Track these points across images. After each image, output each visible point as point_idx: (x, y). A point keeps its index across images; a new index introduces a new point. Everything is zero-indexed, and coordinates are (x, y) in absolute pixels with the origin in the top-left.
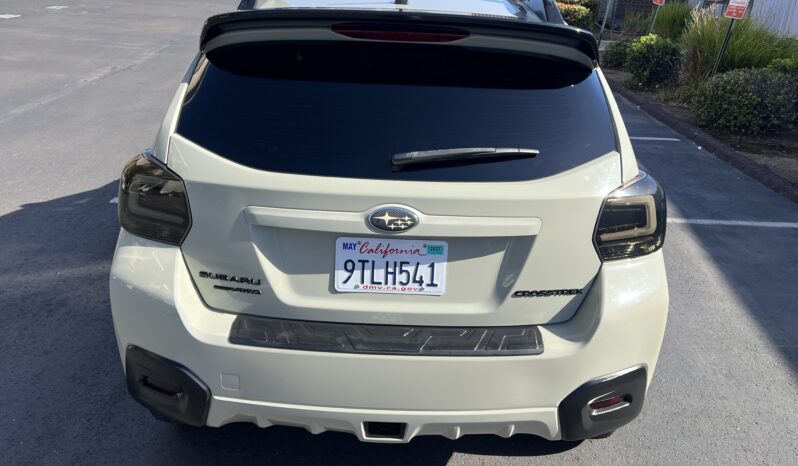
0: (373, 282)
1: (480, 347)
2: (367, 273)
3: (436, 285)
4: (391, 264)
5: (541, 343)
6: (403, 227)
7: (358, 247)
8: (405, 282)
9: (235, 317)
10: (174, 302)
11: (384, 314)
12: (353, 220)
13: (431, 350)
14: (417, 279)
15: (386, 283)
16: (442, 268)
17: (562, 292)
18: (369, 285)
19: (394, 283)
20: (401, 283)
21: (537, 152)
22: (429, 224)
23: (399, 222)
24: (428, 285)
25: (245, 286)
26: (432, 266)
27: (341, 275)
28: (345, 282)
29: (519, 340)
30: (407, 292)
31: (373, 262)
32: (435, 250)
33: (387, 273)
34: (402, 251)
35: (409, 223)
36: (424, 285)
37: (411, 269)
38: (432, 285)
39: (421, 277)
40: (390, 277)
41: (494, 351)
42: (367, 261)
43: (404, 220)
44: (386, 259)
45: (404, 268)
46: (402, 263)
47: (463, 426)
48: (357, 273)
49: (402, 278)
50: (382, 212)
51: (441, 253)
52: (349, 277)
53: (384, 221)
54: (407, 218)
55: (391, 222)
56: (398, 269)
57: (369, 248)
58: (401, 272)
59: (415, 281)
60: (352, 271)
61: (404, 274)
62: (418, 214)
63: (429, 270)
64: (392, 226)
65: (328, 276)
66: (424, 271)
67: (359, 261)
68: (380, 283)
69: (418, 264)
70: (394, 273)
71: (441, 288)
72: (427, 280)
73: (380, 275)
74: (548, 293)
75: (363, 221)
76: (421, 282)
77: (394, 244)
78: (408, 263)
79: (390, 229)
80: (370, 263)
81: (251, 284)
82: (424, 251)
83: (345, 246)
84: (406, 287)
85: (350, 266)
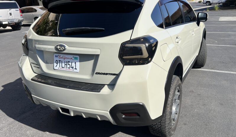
0: (62, 67)
1: (83, 88)
2: (61, 64)
3: (76, 69)
4: (66, 62)
5: (101, 89)
6: (62, 50)
7: (58, 57)
8: (69, 67)
9: (37, 75)
11: (64, 76)
14: (72, 67)
16: (78, 64)
17: (111, 74)
18: (61, 68)
20: (68, 68)
23: (61, 48)
26: (75, 63)
27: (55, 64)
28: (56, 66)
29: (96, 88)
30: (70, 71)
31: (62, 61)
32: (76, 58)
33: (65, 64)
34: (68, 58)
35: (64, 49)
36: (74, 69)
37: (70, 64)
40: (66, 66)
41: (86, 90)
44: (65, 60)
45: (69, 63)
46: (68, 62)
48: (58, 64)
49: (68, 66)
51: (77, 59)
52: (57, 65)
54: (63, 47)
55: (59, 48)
56: (67, 63)
57: (61, 57)
58: (68, 64)
59: (72, 68)
60: (57, 63)
61: (69, 65)
63: (75, 64)
64: (60, 50)
65: (53, 64)
66: (73, 64)
67: (59, 61)
68: (64, 67)
69: (72, 62)
70: (66, 65)
71: (78, 70)
72: (74, 68)
73: (63, 64)
75: (54, 48)
76: (73, 68)
78: (69, 62)
82: (73, 58)
83: (56, 56)
84: (70, 69)
85: (57, 62)
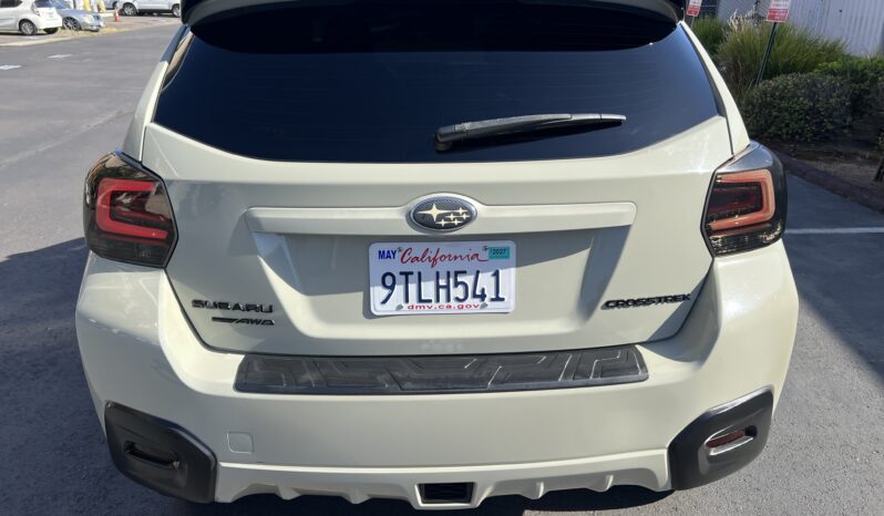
0: (420, 300)
1: (565, 377)
2: (413, 288)
3: (503, 299)
4: (443, 274)
5: (643, 365)
6: (456, 222)
7: (399, 255)
8: (462, 297)
9: (241, 357)
10: (158, 342)
11: (437, 341)
12: (390, 218)
13: (502, 385)
14: (478, 293)
15: (438, 300)
16: (509, 276)
17: (665, 299)
18: (416, 304)
19: (448, 300)
20: (457, 299)
21: (624, 118)
22: (490, 217)
24: (492, 300)
25: (253, 315)
26: (496, 274)
27: (378, 293)
28: (384, 302)
29: (616, 364)
30: (465, 310)
31: (420, 274)
32: (499, 253)
33: (438, 287)
34: (456, 258)
35: (465, 216)
36: (487, 300)
37: (469, 280)
38: (498, 299)
39: (483, 290)
40: (442, 292)
41: (584, 381)
42: (412, 273)
43: (458, 214)
44: (436, 268)
45: (459, 279)
46: (457, 273)
47: (546, 480)
48: (399, 289)
49: (458, 292)
50: (428, 205)
51: (507, 257)
52: (389, 296)
53: (431, 216)
54: (461, 211)
55: (440, 217)
56: (452, 280)
57: (413, 255)
58: (457, 284)
59: (475, 296)
60: (392, 288)
61: (460, 287)
62: (476, 206)
63: (493, 279)
64: (443, 223)
65: (360, 295)
66: (486, 281)
67: (401, 273)
68: (430, 301)
69: (478, 272)
70: (447, 287)
71: (510, 303)
72: (490, 294)
73: (428, 289)
74: (647, 302)
75: (403, 218)
76: (483, 296)
77: (445, 248)
78: (464, 272)
79: (440, 227)
80: (416, 275)
81: (260, 312)
82: (484, 255)
83: (382, 255)
84: (464, 304)
85: (389, 281)
